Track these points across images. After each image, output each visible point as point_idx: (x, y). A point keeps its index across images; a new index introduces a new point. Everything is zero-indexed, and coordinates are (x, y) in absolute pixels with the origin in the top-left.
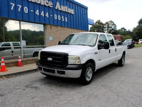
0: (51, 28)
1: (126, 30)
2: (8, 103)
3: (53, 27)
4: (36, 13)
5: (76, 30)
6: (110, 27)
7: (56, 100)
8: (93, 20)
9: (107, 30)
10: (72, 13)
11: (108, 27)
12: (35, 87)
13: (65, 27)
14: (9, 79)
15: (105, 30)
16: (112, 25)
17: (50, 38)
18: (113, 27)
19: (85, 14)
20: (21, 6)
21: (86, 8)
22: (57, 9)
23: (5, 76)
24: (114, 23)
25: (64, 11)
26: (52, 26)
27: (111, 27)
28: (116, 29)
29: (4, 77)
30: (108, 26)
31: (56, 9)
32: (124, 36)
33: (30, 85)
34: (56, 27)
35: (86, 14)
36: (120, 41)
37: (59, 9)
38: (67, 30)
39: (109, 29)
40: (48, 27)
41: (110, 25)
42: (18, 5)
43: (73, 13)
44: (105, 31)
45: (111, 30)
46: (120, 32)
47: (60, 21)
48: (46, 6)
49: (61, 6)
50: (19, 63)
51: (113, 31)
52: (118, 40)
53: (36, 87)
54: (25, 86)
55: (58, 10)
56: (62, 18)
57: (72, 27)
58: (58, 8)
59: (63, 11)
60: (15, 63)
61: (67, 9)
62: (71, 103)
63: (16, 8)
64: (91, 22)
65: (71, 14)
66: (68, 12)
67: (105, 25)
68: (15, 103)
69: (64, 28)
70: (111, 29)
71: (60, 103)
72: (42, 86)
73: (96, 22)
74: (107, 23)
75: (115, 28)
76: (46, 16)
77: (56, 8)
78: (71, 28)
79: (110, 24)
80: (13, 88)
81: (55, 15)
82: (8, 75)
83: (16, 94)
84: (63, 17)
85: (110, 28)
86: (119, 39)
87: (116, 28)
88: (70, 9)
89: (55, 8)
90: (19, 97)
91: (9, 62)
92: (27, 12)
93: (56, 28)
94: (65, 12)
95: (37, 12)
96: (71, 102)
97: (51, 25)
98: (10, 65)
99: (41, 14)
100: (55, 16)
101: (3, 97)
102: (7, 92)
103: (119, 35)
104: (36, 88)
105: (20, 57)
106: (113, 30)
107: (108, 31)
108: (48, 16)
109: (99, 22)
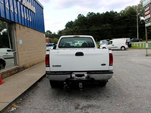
0: (20, 28)
10: (34, 12)
13: (30, 28)
17: (20, 41)
19: (42, 14)
21: (42, 7)
26: (20, 25)
29: (15, 105)
38: (31, 32)
47: (26, 21)
58: (24, 4)
59: (28, 8)
66: (31, 10)
78: (34, 29)
81: (22, 12)
93: (23, 29)
103: (47, 38)
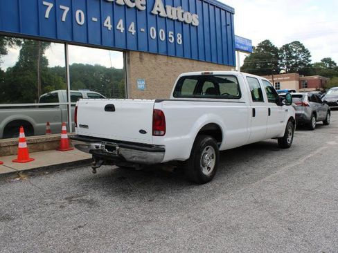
0: (141, 59)
1: (335, 64)
2: (18, 237)
3: (146, 58)
4: (105, 25)
5: (203, 63)
6: (293, 58)
7: (133, 235)
8: (250, 41)
9: (287, 64)
10: (194, 24)
11: (290, 57)
12: (88, 202)
13: (176, 56)
14: (34, 181)
15: (281, 65)
16: (300, 51)
17: (139, 83)
18: (301, 57)
19: (227, 25)
20: (67, 9)
21: (230, 10)
22: (157, 13)
23: (25, 172)
24: (303, 47)
25: (175, 18)
26: (143, 54)
27: (296, 58)
28: (310, 61)
29: (22, 176)
30: (290, 53)
31: (153, 14)
32: (327, 79)
33: (78, 196)
34: (153, 57)
35: (230, 25)
36: (319, 90)
37: (161, 14)
38: (180, 65)
39: (291, 63)
40: (135, 56)
41: (295, 52)
42: (61, 7)
43: (196, 23)
44: (281, 68)
45: (296, 65)
46: (321, 69)
47: (165, 44)
48: (128, 7)
49: (167, 6)
50: (63, 142)
51: (302, 67)
52: (314, 89)
53: (92, 200)
54: (66, 199)
55: (158, 16)
56: (170, 36)
57: (195, 57)
58: (159, 12)
59: (172, 19)
60: (53, 142)
61: (183, 14)
62: (167, 245)
63: (56, 12)
64: (245, 46)
65: (190, 25)
66: (184, 21)
67: (281, 51)
68: (33, 238)
69: (173, 58)
70: (298, 61)
71: (141, 242)
72: (107, 200)
73: (260, 46)
74: (286, 47)
75: (307, 59)
76: (130, 30)
77: (155, 12)
78: (191, 59)
79: (294, 50)
80: (37, 201)
81: (153, 29)
82: (33, 170)
83: (41, 217)
84: (172, 33)
85: (294, 60)
86: (316, 87)
87: (310, 59)
88: (189, 14)
89: (152, 12)
90: (46, 224)
91: (40, 141)
92: (83, 22)
93: (153, 61)
94: (178, 20)
95: (108, 23)
96: (168, 241)
97: (141, 52)
98: (41, 146)
99: (118, 28)
100: (151, 31)
101: (10, 224)
102: (22, 210)
103: (316, 77)
104: (91, 203)
105: (64, 128)
106: (301, 63)
107: (288, 67)
108: (134, 32)
109: (266, 45)
